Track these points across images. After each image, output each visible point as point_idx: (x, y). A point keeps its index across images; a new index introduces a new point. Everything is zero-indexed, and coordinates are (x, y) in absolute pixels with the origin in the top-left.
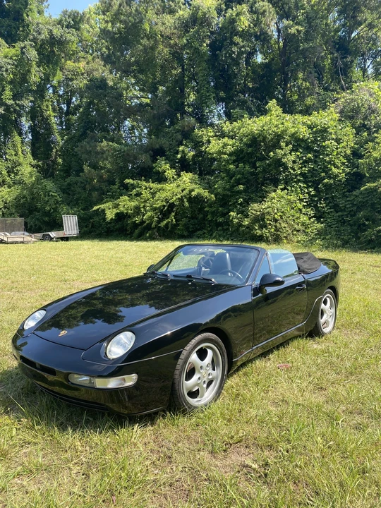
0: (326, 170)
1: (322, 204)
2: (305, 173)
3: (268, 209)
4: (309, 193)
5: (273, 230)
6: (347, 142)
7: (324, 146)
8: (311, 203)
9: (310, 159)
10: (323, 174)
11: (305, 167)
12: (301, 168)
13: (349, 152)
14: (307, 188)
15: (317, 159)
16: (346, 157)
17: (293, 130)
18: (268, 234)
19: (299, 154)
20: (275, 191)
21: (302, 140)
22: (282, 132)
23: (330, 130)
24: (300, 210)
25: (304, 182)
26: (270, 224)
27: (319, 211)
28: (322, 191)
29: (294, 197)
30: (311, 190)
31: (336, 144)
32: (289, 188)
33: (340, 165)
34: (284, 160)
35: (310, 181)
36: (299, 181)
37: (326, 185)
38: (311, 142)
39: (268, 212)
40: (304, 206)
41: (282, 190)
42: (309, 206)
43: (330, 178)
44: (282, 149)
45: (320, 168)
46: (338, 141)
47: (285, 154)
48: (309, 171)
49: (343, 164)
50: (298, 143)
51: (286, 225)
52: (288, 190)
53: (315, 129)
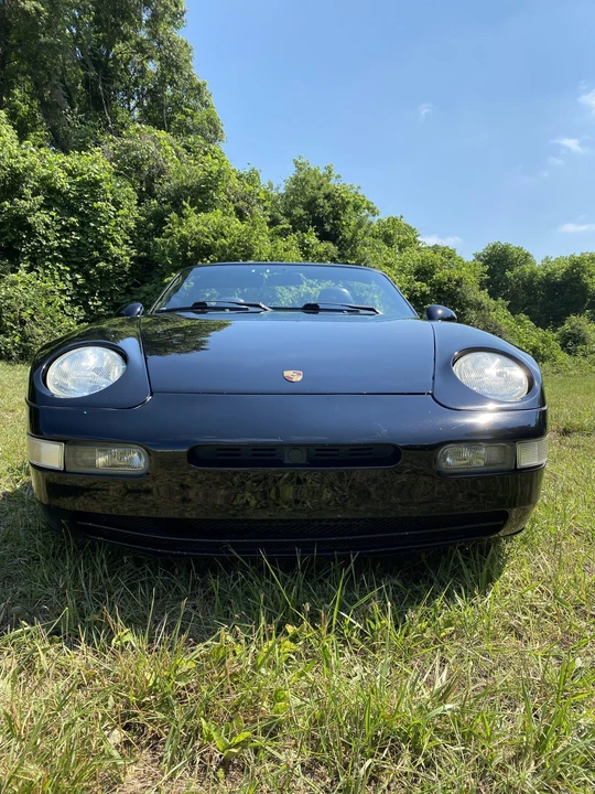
0: (100, 247)
1: (95, 302)
2: (66, 248)
3: (9, 301)
4: (74, 281)
5: (17, 339)
6: (129, 209)
7: (96, 210)
8: (79, 299)
9: (73, 225)
10: (96, 254)
11: (66, 238)
12: (59, 238)
13: (132, 225)
14: (71, 273)
15: (85, 229)
16: (129, 232)
17: (45, 172)
18: (9, 346)
19: (54, 214)
20: (15, 271)
21: (58, 192)
22: (25, 169)
23: (104, 185)
24: (62, 307)
25: (66, 264)
26: (12, 328)
27: (91, 312)
28: (95, 281)
29: (50, 285)
30: (78, 276)
31: (113, 208)
32: (40, 270)
33: (121, 242)
34: (30, 220)
35: (75, 263)
36: (55, 259)
37: (100, 271)
38: (73, 198)
39: (8, 307)
40: (66, 301)
41: (29, 270)
42: (74, 303)
43: (107, 262)
44: (26, 200)
45: (91, 243)
46: (116, 204)
47: (31, 210)
48: (72, 245)
49: (126, 242)
50: (52, 196)
51: (41, 332)
52: (38, 272)
53: (78, 179)
